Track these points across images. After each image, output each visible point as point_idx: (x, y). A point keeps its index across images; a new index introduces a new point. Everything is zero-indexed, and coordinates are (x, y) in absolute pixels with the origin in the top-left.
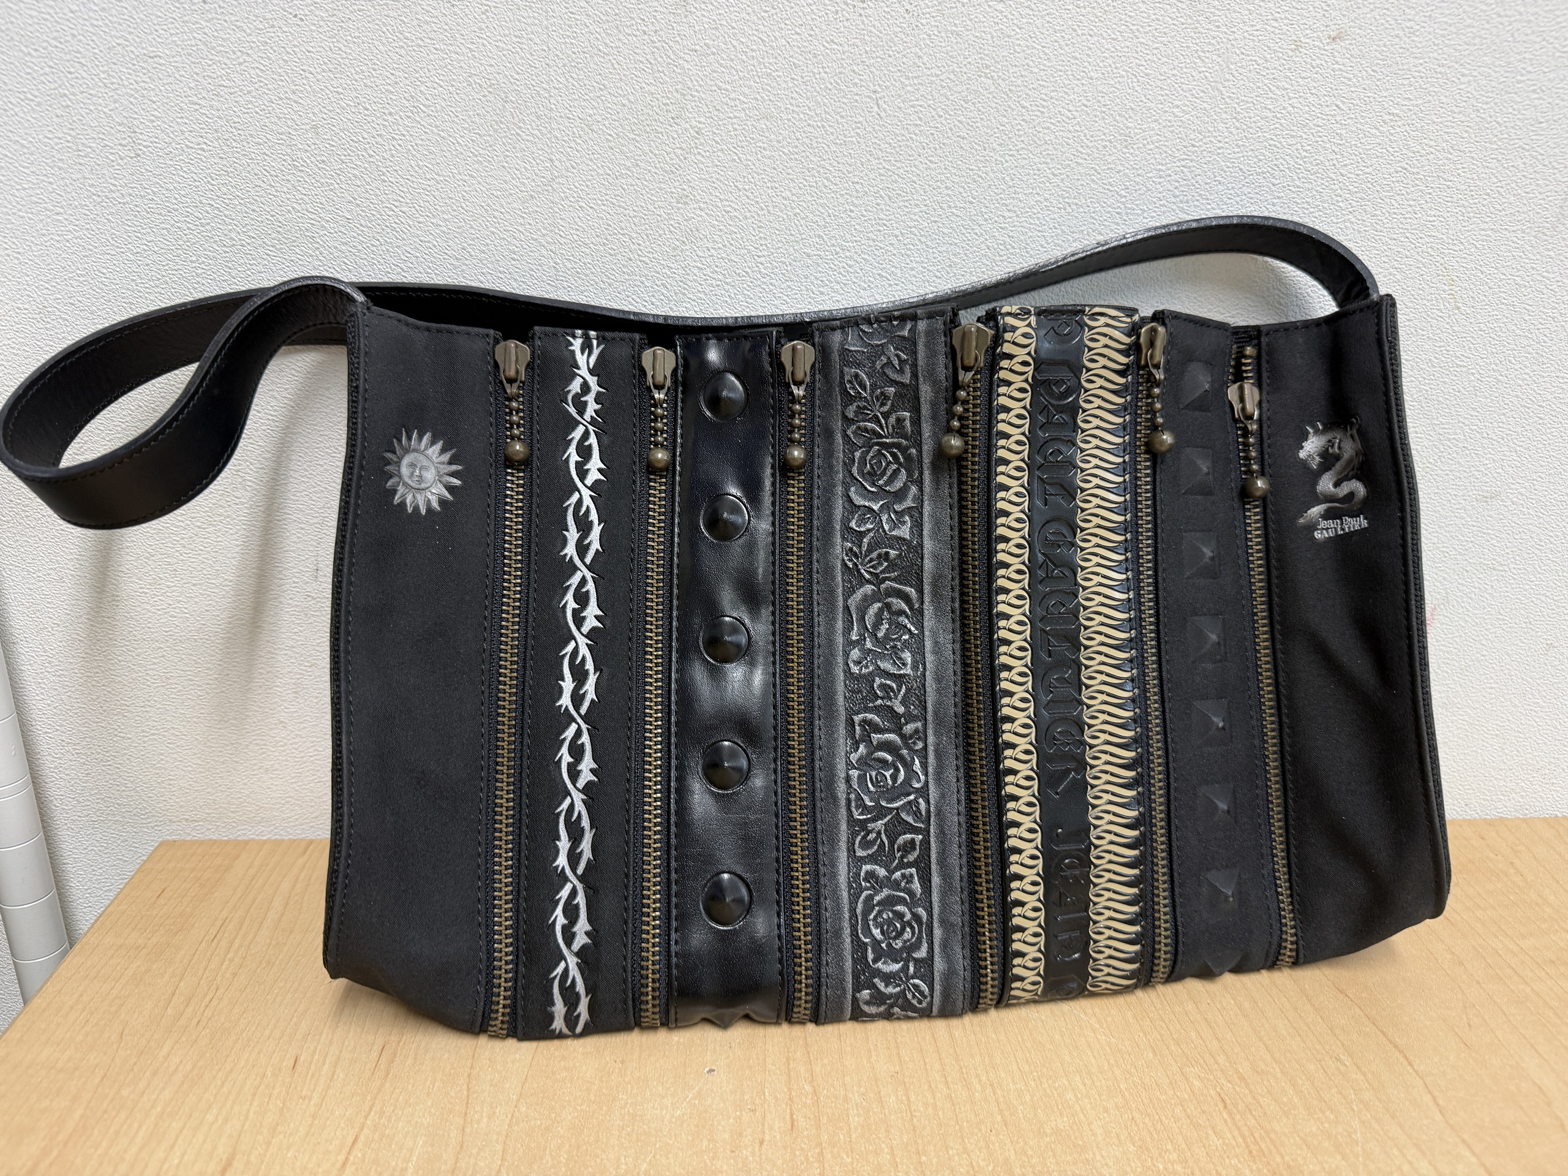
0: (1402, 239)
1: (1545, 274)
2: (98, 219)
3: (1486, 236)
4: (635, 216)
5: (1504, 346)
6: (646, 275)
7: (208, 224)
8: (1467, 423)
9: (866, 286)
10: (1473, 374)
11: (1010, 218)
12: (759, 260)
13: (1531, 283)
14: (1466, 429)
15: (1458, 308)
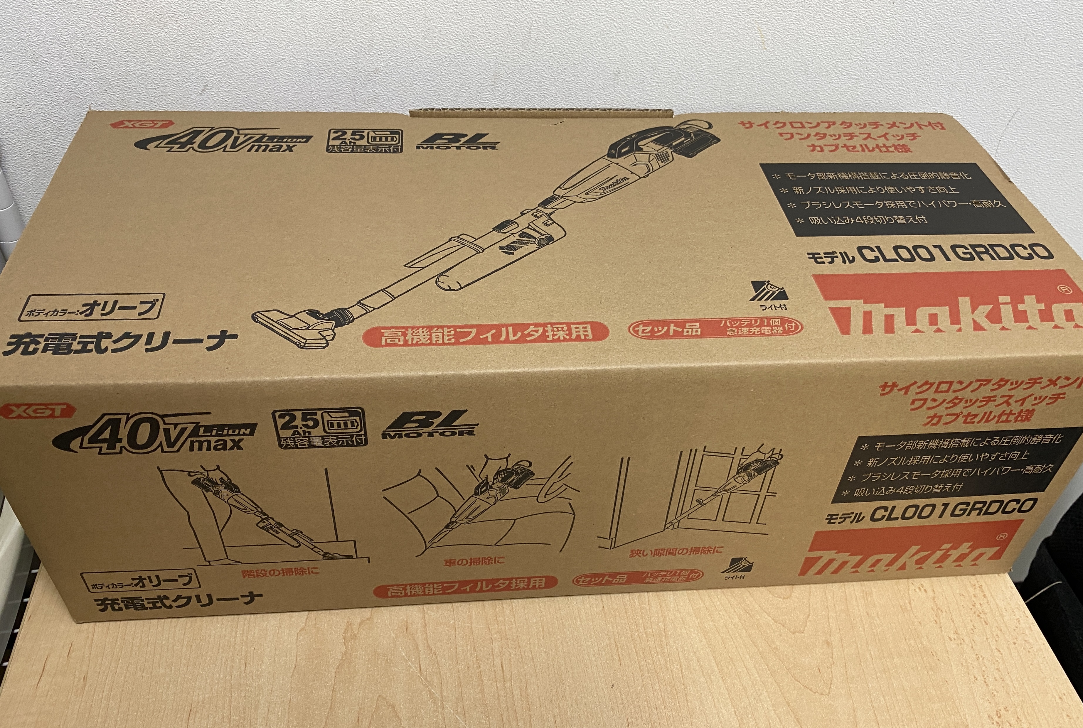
0: (738, 16)
1: (809, 32)
2: (58, 11)
3: (780, 14)
4: (344, 10)
5: (789, 66)
6: (352, 38)
7: (119, 14)
8: (770, 102)
9: (466, 41)
10: (773, 80)
11: (538, 8)
12: (410, 29)
13: (803, 36)
14: (769, 106)
15: (766, 49)
